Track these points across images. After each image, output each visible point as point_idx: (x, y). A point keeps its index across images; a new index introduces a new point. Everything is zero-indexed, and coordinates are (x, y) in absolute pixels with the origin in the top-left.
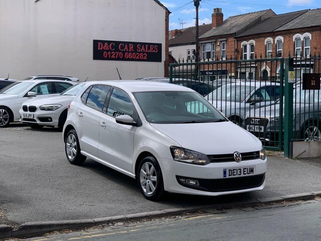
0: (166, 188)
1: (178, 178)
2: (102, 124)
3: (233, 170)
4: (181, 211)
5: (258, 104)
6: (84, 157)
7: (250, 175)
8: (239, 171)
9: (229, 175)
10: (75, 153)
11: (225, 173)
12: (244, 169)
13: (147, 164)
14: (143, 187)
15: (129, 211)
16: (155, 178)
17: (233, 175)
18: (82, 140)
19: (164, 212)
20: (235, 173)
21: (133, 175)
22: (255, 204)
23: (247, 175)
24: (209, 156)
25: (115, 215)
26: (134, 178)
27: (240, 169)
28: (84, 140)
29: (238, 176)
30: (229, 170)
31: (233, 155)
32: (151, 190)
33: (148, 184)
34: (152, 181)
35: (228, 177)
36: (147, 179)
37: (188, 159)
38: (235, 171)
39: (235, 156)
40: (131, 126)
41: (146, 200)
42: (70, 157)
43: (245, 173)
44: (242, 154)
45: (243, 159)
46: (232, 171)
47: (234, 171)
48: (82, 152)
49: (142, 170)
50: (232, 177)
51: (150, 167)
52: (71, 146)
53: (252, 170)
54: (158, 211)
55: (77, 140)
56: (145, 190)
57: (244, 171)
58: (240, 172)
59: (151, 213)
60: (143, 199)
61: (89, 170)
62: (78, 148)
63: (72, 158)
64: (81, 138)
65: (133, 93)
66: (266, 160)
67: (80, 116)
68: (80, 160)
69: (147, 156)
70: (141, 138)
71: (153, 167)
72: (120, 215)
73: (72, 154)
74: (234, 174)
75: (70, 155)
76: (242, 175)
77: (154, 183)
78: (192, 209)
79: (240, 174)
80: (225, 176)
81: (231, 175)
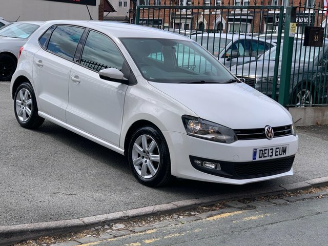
0: (174, 172)
1: (193, 159)
2: (73, 78)
3: (265, 150)
4: (196, 204)
5: (235, 60)
6: (42, 119)
7: (282, 156)
8: (270, 151)
9: (260, 157)
10: (29, 114)
11: (255, 154)
12: (276, 148)
13: (144, 138)
14: (137, 168)
15: (128, 205)
16: (157, 158)
17: (264, 157)
18: (40, 97)
19: (175, 207)
20: (266, 155)
21: (121, 150)
22: (281, 193)
23: (279, 157)
24: (235, 130)
25: (109, 212)
26: (123, 154)
27: (272, 149)
28: (43, 97)
29: (269, 158)
30: (260, 151)
31: (263, 129)
32: (148, 172)
33: (144, 164)
34: (151, 160)
35: (258, 159)
36: (143, 157)
37: (208, 133)
38: (266, 152)
39: (266, 130)
40: (119, 84)
41: (141, 185)
42: (21, 119)
43: (277, 154)
44: (275, 129)
45: (276, 135)
47: (266, 151)
48: (40, 113)
49: (136, 145)
50: (263, 159)
51: (149, 141)
52: (22, 104)
53: (284, 151)
54: (165, 205)
55: (33, 96)
56: (139, 172)
57: (276, 152)
58: (272, 153)
59: (158, 208)
60: (136, 184)
61: (49, 137)
62: (34, 107)
63: (24, 119)
64: (39, 94)
65: (121, 39)
66: (297, 136)
67: (39, 65)
68: (36, 123)
69: (145, 126)
70: (135, 100)
71: (153, 142)
72: (116, 211)
73: (24, 114)
74: (265, 155)
75: (22, 115)
76: (274, 157)
77: (155, 164)
78: (209, 201)
79: (272, 156)
80: (255, 159)
81: (261, 157)
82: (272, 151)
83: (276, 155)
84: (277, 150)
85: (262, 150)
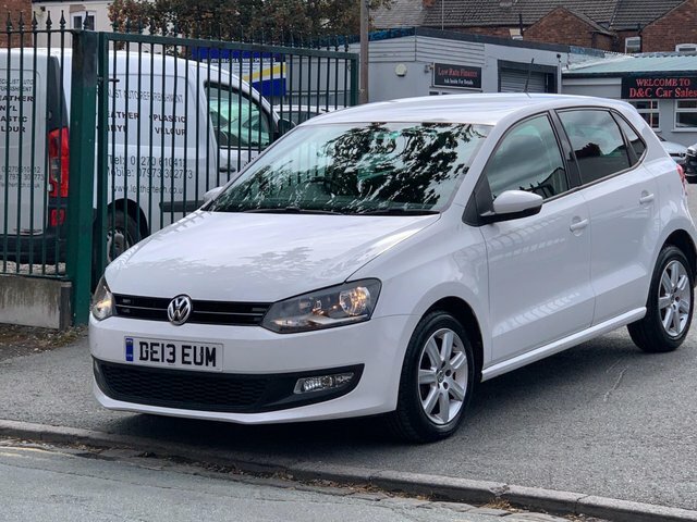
3: (152, 344)
7: (203, 368)
9: (142, 358)
11: (129, 348)
12: (184, 347)
17: (152, 359)
20: (158, 356)
23: (193, 367)
27: (173, 346)
29: (166, 365)
30: (142, 344)
35: (137, 361)
38: (158, 349)
43: (186, 359)
46: (149, 347)
47: (155, 348)
50: (149, 363)
53: (211, 357)
57: (184, 355)
58: (173, 354)
74: (155, 356)
76: (178, 365)
79: (173, 361)
80: (132, 360)
81: (146, 359)
82: (171, 349)
83: (184, 362)
84: (186, 351)
85: (146, 344)
